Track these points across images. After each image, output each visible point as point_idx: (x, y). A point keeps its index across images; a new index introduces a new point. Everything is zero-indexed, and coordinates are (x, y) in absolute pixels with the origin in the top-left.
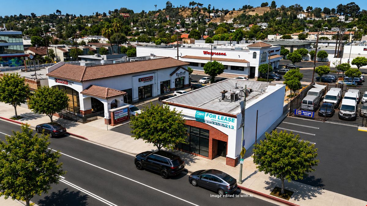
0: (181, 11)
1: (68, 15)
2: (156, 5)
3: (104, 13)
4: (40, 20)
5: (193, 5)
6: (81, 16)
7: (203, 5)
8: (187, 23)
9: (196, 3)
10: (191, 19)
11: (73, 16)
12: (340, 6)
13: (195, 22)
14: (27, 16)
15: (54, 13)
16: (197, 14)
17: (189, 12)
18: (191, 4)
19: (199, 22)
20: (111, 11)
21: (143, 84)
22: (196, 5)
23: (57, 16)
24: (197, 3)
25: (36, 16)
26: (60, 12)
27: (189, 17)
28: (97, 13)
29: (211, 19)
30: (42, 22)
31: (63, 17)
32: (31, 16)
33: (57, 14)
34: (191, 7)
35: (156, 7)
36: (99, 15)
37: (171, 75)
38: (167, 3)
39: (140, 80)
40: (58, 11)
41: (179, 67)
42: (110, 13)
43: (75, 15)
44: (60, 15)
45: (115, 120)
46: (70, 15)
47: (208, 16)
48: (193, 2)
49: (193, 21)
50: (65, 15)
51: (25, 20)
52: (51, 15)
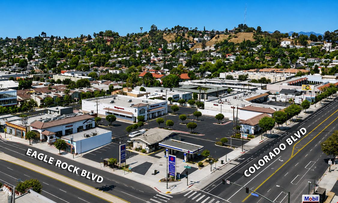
0: (166, 35)
1: (52, 37)
2: (142, 28)
3: (89, 35)
4: (25, 43)
6: (65, 37)
7: (188, 28)
8: (169, 49)
10: (174, 44)
11: (58, 38)
12: (327, 33)
13: (177, 48)
14: (12, 39)
15: (39, 36)
16: (180, 39)
17: (173, 37)
19: (182, 48)
20: (96, 33)
21: (67, 128)
23: (42, 38)
25: (22, 38)
26: (45, 34)
27: (172, 42)
28: (82, 36)
29: (195, 44)
30: (27, 45)
31: (48, 39)
32: (17, 39)
33: (42, 36)
35: (141, 29)
36: (84, 38)
37: (84, 123)
38: (152, 27)
39: (66, 127)
40: (43, 33)
41: (88, 119)
42: (95, 35)
44: (45, 38)
45: (51, 143)
46: (55, 37)
47: (192, 41)
48: (178, 26)
49: (175, 47)
50: (50, 36)
51: (10, 44)
52: (36, 38)
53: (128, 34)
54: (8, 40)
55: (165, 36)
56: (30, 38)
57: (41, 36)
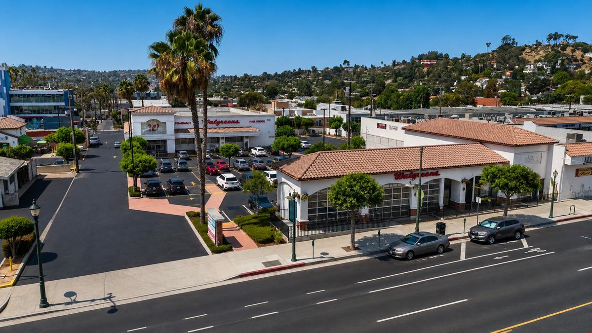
1: (357, 67)
2: (490, 44)
5: (555, 39)
6: (372, 66)
7: (577, 37)
8: (528, 72)
9: (562, 35)
10: (539, 64)
14: (306, 70)
15: (341, 65)
16: (555, 56)
18: (550, 37)
19: (554, 71)
22: (562, 39)
23: (343, 69)
24: (565, 34)
26: (348, 62)
29: (585, 63)
31: (350, 70)
32: (311, 70)
33: (344, 66)
34: (552, 42)
40: (346, 62)
43: (366, 67)
44: (346, 68)
46: (360, 66)
48: (556, 33)
49: (540, 69)
50: (354, 66)
51: (303, 76)
52: (336, 68)
53: (463, 54)
54: (300, 72)
55: (528, 53)
56: (327, 68)
57: (342, 65)
